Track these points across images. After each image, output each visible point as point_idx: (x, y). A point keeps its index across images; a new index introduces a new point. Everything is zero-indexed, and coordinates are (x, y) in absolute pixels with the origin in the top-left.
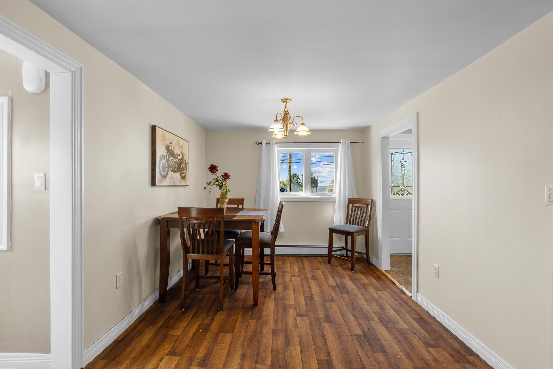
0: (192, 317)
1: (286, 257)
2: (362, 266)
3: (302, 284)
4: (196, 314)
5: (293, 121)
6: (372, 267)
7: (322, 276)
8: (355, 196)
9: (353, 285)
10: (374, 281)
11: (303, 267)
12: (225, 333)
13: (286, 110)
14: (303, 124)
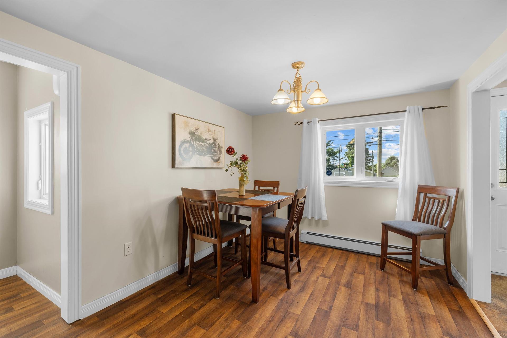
0: (190, 296)
1: (331, 249)
2: (437, 284)
3: (328, 289)
4: (195, 294)
5: (306, 88)
6: (456, 289)
7: (362, 286)
8: (431, 183)
9: (404, 312)
10: (448, 315)
11: (342, 266)
12: (200, 327)
13: (298, 76)
14: (318, 89)
